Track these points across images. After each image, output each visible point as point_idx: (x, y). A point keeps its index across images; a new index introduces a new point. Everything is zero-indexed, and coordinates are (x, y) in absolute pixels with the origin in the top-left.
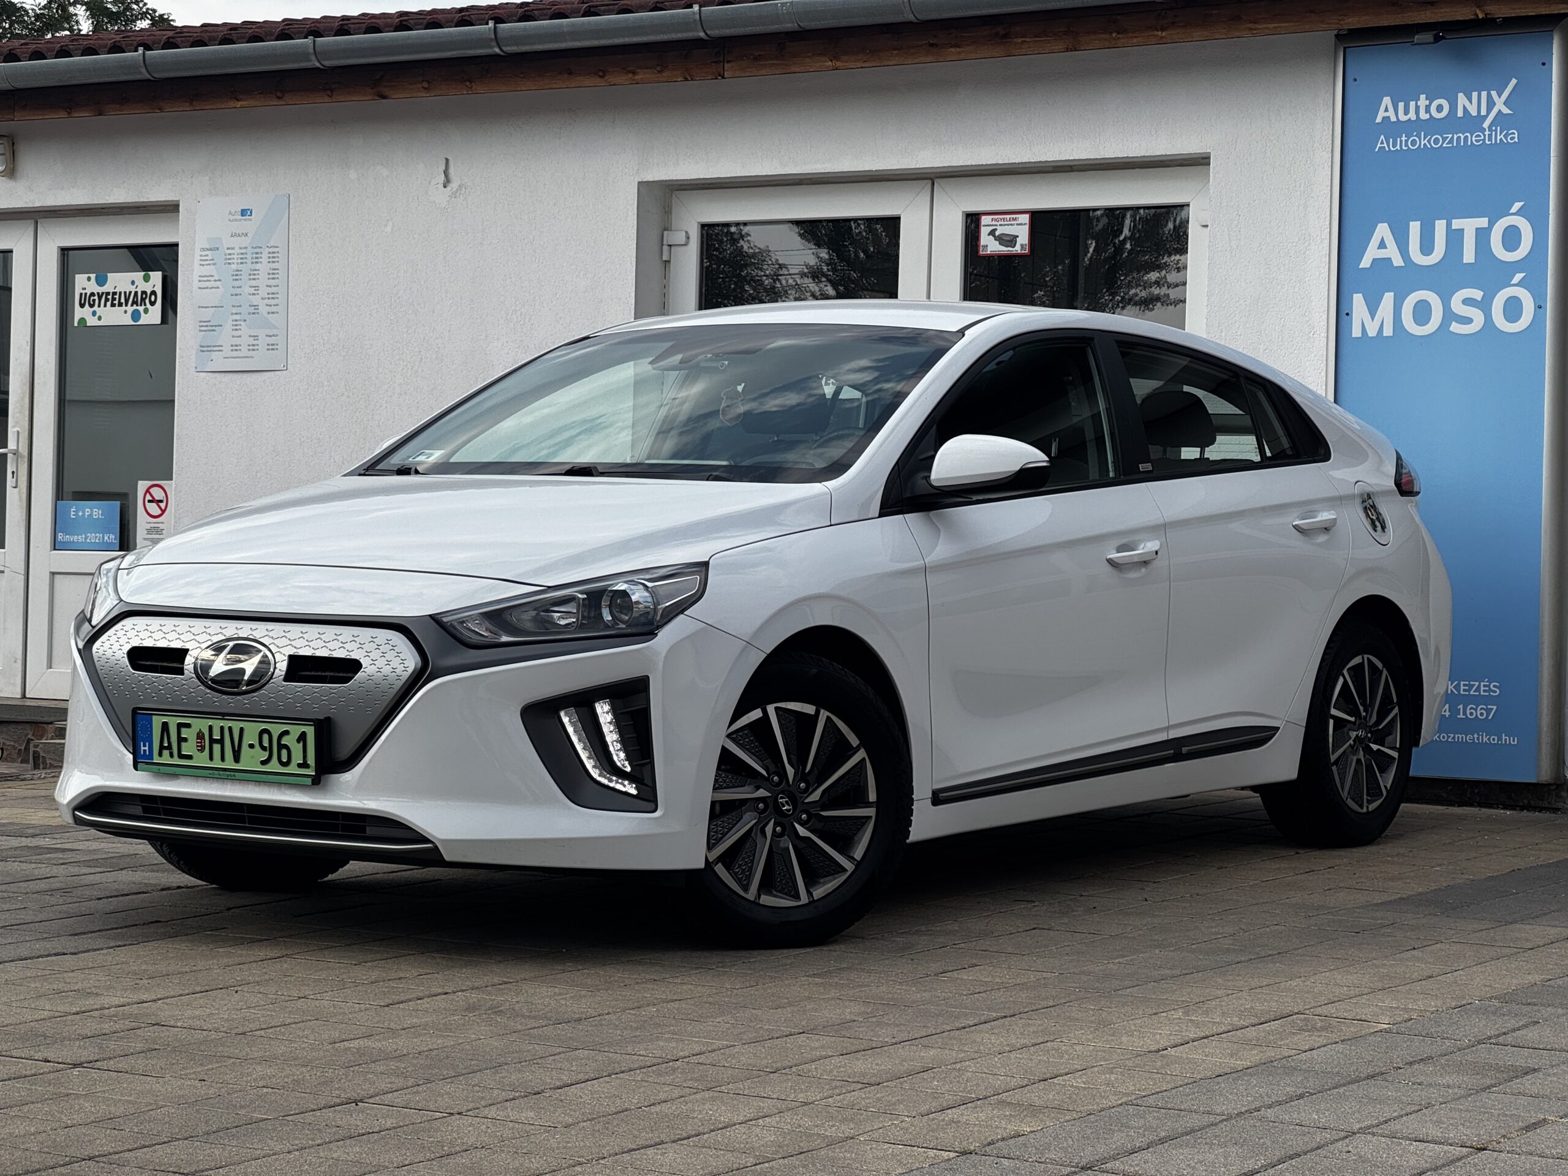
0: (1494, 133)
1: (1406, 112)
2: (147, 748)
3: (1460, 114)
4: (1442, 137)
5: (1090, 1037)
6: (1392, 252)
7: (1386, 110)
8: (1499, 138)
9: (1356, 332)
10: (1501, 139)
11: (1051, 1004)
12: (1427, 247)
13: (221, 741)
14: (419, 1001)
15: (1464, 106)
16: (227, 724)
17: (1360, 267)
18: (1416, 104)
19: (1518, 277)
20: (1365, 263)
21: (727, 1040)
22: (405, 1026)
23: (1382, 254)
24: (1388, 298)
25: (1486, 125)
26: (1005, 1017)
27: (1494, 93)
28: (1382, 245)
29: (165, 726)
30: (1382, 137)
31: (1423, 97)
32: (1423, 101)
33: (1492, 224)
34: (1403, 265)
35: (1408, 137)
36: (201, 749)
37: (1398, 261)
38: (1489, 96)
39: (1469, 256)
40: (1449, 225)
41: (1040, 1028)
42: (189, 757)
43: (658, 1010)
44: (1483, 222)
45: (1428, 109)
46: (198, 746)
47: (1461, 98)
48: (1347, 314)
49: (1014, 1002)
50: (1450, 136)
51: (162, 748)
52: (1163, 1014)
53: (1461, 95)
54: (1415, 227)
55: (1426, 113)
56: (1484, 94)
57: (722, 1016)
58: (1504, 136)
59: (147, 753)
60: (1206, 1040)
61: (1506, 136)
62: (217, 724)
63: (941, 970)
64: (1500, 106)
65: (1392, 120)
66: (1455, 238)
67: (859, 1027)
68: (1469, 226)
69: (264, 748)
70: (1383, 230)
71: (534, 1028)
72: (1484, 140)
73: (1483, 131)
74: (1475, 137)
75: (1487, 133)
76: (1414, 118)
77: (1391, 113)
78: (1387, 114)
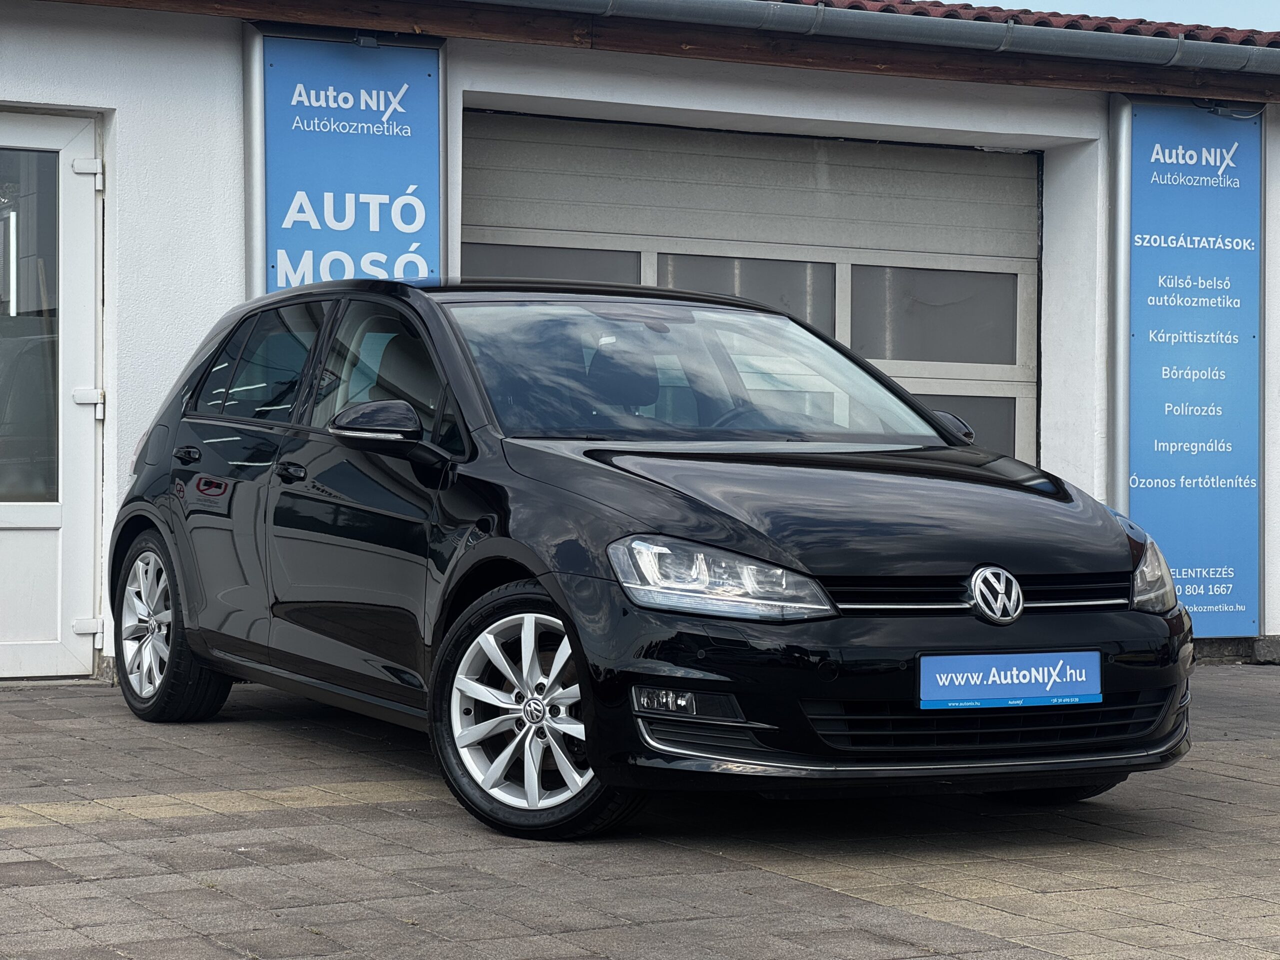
0: (391, 126)
4: (349, 124)
6: (310, 216)
8: (395, 131)
9: (281, 281)
10: (397, 132)
12: (340, 215)
15: (366, 101)
17: (283, 226)
19: (415, 246)
20: (287, 224)
23: (301, 217)
24: (308, 255)
25: (385, 119)
27: (390, 94)
28: (301, 210)
30: (298, 117)
31: (331, 88)
33: (392, 201)
34: (320, 229)
35: (320, 120)
37: (315, 225)
38: (386, 96)
39: (374, 225)
40: (357, 199)
44: (385, 199)
48: (274, 267)
53: (363, 92)
54: (329, 198)
56: (381, 92)
58: (399, 130)
64: (395, 105)
66: (362, 210)
68: (374, 201)
70: (301, 197)
72: (383, 131)
73: (383, 123)
74: (377, 127)
75: (386, 126)
76: (324, 105)
77: (304, 98)
78: (300, 99)
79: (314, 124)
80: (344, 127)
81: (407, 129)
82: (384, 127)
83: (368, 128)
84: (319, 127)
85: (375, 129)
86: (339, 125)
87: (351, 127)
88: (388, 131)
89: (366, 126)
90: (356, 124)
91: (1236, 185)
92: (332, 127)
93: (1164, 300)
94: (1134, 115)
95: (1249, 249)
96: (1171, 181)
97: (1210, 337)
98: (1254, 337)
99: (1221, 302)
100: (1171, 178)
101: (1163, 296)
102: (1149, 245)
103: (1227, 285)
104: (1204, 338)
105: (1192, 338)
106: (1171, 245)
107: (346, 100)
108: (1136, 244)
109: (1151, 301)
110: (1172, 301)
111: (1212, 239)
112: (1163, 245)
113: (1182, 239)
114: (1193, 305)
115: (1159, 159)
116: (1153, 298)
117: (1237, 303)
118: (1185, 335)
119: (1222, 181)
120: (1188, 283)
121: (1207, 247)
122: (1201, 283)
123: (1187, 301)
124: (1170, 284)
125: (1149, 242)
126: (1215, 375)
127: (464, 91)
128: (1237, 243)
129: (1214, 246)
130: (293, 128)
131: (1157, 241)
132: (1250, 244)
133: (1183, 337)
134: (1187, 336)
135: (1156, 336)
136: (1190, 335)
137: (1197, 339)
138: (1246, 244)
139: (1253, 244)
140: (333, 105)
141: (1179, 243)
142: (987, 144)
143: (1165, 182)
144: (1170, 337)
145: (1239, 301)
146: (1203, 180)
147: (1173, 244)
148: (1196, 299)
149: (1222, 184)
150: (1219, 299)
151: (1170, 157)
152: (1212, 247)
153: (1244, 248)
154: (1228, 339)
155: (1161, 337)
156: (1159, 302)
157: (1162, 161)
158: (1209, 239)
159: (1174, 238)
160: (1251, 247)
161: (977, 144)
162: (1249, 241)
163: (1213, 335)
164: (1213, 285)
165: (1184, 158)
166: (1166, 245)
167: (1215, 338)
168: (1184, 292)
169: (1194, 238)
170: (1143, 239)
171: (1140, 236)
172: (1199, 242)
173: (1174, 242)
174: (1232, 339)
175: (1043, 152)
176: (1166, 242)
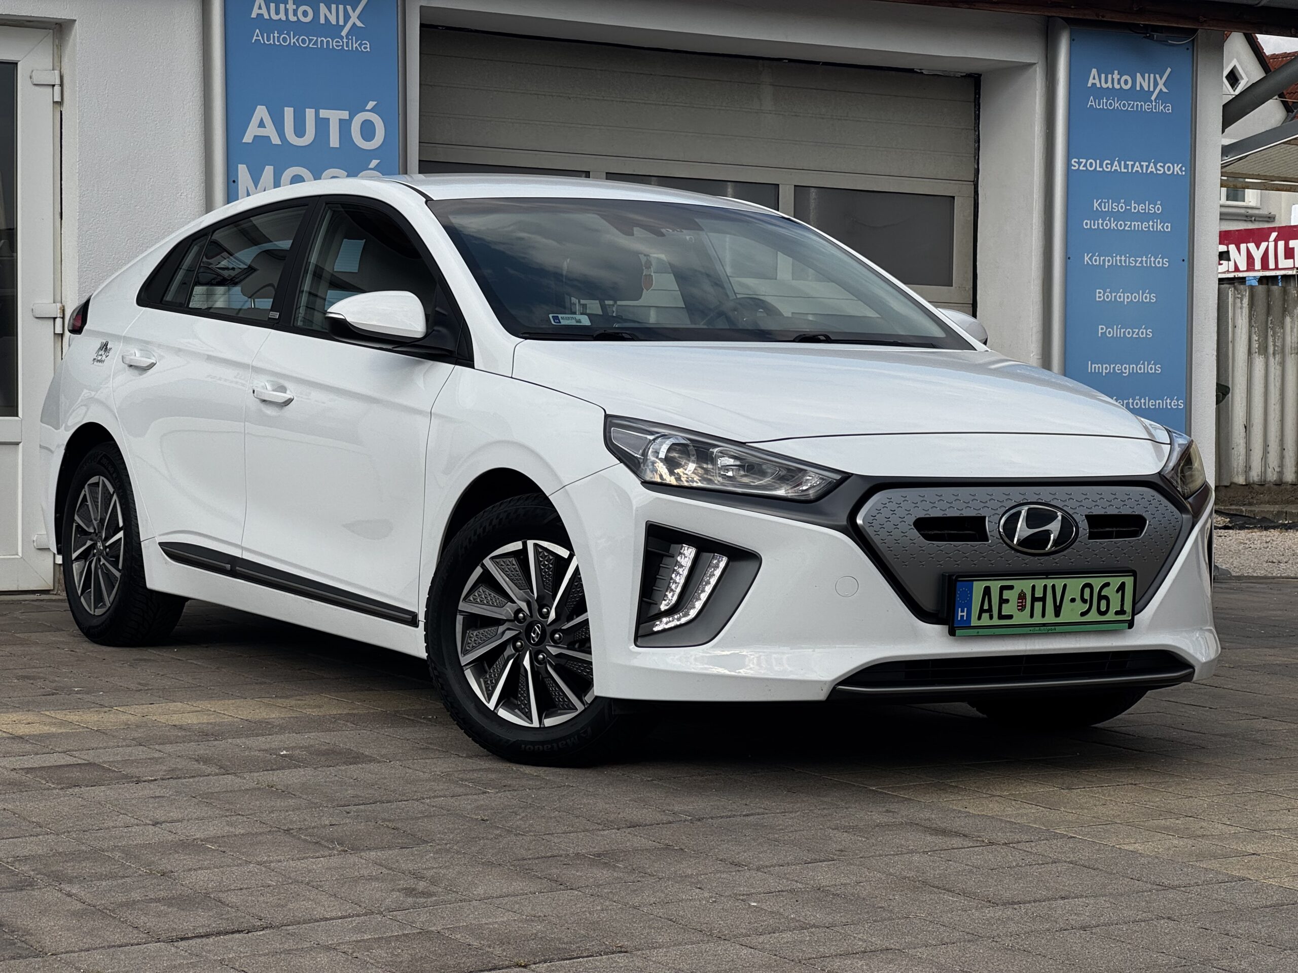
0: (350, 41)
1: (277, 13)
2: (965, 614)
3: (322, 21)
4: (309, 39)
6: (270, 131)
7: (260, 8)
8: (354, 46)
10: (356, 47)
12: (300, 131)
13: (1043, 599)
15: (325, 15)
16: (1050, 583)
17: (243, 141)
18: (285, 7)
19: (374, 163)
20: (248, 138)
23: (261, 132)
24: (269, 170)
25: (344, 33)
27: (349, 8)
28: (262, 124)
29: (987, 591)
30: (257, 30)
32: (291, 6)
33: (352, 117)
34: (280, 143)
35: (280, 34)
36: (1022, 608)
37: (276, 140)
38: (346, 10)
39: (334, 142)
40: (317, 114)
42: (1010, 617)
44: (345, 115)
45: (295, 13)
46: (1018, 606)
47: (323, 8)
48: (234, 181)
51: (982, 611)
53: (322, 5)
54: (289, 112)
55: (294, 15)
56: (341, 7)
58: (359, 45)
59: (965, 618)
61: (360, 45)
62: (1040, 583)
64: (354, 19)
65: (265, 17)
66: (322, 125)
68: (334, 116)
69: (1084, 601)
70: (261, 112)
72: (343, 46)
73: (342, 38)
74: (336, 42)
75: (345, 40)
76: (284, 18)
77: (264, 11)
78: (260, 12)
79: (274, 37)
80: (304, 41)
81: (366, 44)
82: (343, 42)
83: (328, 42)
84: (278, 41)
85: (334, 44)
86: (298, 39)
87: (310, 41)
88: (347, 46)
89: (325, 41)
90: (315, 38)
91: (1168, 110)
92: (292, 41)
93: (1098, 223)
94: (1072, 40)
95: (1180, 173)
96: (1106, 106)
97: (1142, 261)
98: (1183, 260)
99: (1153, 226)
100: (1106, 103)
101: (1098, 220)
102: (1084, 169)
103: (1158, 209)
104: (1136, 261)
105: (1125, 261)
106: (1105, 169)
107: (305, 14)
108: (1073, 168)
109: (1087, 224)
110: (1107, 225)
111: (1145, 164)
112: (1098, 169)
113: (1116, 163)
114: (1126, 228)
115: (1095, 84)
116: (1089, 222)
117: (1167, 227)
118: (1118, 258)
119: (1156, 105)
120: (1121, 207)
121: (1140, 171)
122: (1134, 207)
123: (1121, 225)
124: (1105, 208)
125: (1085, 166)
126: (1146, 298)
127: (421, 7)
128: (1169, 167)
129: (1147, 170)
130: (253, 41)
131: (1093, 165)
132: (1180, 169)
133: (1116, 260)
134: (1120, 260)
135: (1091, 259)
136: (1123, 258)
137: (1129, 262)
138: (1177, 169)
139: (1184, 169)
140: (292, 18)
141: (1114, 168)
142: (927, 67)
143: (1101, 106)
144: (1104, 260)
145: (1169, 225)
146: (1137, 105)
147: (1108, 168)
148: (1129, 223)
149: (1155, 109)
150: (1151, 223)
151: (1106, 82)
152: (1144, 171)
153: (1175, 173)
154: (1159, 262)
155: (1096, 260)
156: (1094, 226)
157: (1098, 86)
158: (1142, 163)
159: (1109, 162)
160: (1182, 171)
161: (916, 67)
162: (1180, 165)
163: (1144, 259)
164: (1145, 209)
165: (1119, 83)
166: (1101, 169)
167: (1146, 261)
168: (1117, 216)
169: (1128, 163)
170: (1079, 163)
171: (1077, 160)
172: (1133, 166)
173: (1108, 166)
174: (1162, 262)
175: (980, 75)
176: (1101, 166)
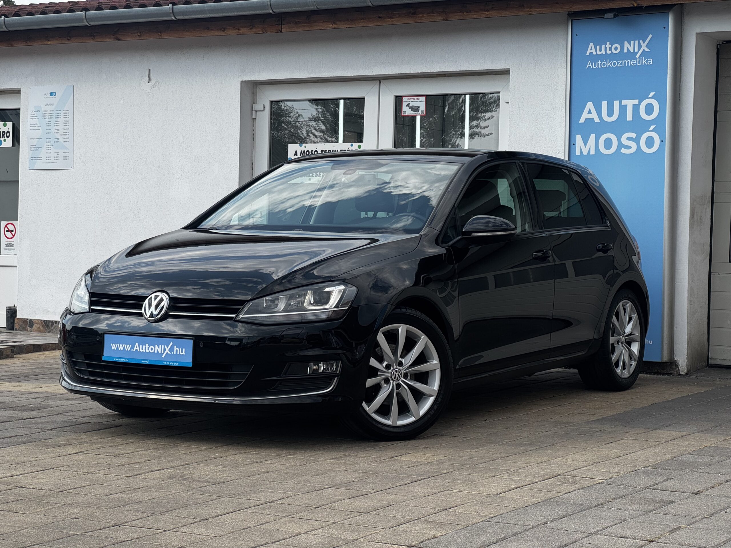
4: (617, 62)
5: (465, 488)
8: (643, 62)
9: (578, 153)
11: (445, 472)
12: (610, 113)
14: (146, 474)
15: (627, 48)
17: (580, 122)
19: (652, 127)
20: (582, 120)
21: (294, 492)
22: (140, 487)
24: (593, 137)
25: (637, 56)
26: (425, 479)
27: (641, 41)
28: (590, 112)
30: (589, 62)
31: (608, 43)
35: (601, 62)
38: (639, 43)
41: (441, 484)
43: (261, 477)
48: (574, 144)
49: (428, 471)
50: (621, 61)
52: (498, 476)
53: (626, 43)
56: (637, 42)
57: (291, 480)
60: (519, 489)
61: (647, 62)
63: (393, 456)
64: (644, 47)
67: (356, 485)
71: (203, 487)
74: (633, 62)
76: (604, 53)
77: (593, 51)
78: (591, 51)
79: (598, 64)
80: (614, 64)
81: (650, 60)
82: (637, 61)
84: (601, 66)
86: (611, 63)
88: (639, 63)
89: (626, 62)
92: (608, 65)
107: (616, 49)
140: (609, 52)
